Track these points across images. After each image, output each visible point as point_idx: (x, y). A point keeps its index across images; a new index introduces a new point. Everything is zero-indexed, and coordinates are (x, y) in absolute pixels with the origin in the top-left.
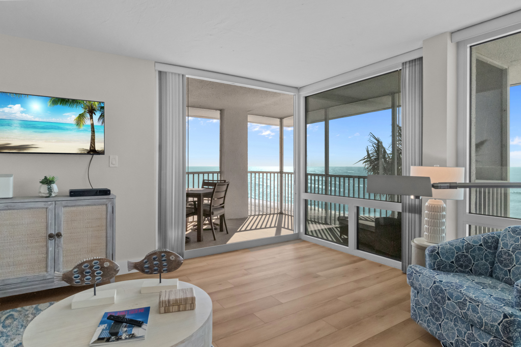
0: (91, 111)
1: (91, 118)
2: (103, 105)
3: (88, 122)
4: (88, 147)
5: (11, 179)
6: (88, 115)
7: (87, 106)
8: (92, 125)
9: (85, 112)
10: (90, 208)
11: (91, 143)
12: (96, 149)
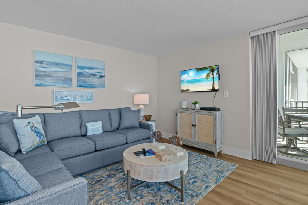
0: (213, 71)
1: (213, 74)
2: (218, 67)
3: (211, 76)
4: (211, 88)
5: (185, 102)
6: (211, 73)
7: (211, 69)
8: (213, 77)
9: (210, 72)
10: (207, 116)
11: (213, 86)
12: (215, 89)
